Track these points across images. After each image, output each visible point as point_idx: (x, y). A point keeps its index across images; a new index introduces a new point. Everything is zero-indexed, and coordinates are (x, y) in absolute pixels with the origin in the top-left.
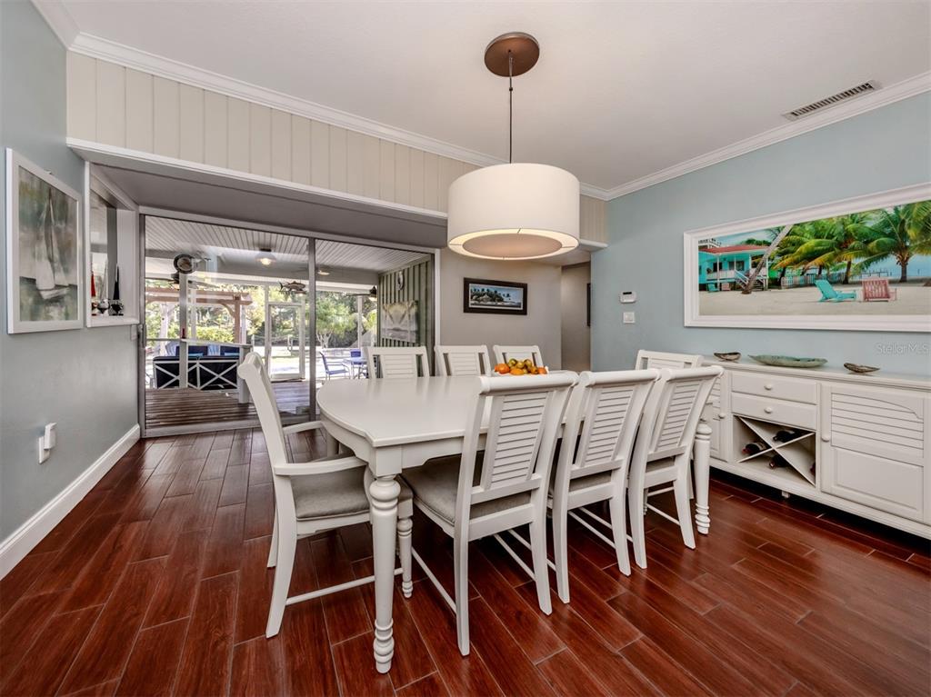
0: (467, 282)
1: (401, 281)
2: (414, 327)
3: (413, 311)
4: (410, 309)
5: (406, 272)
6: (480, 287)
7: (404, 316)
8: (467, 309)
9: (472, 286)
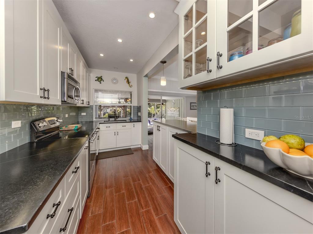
0: (191, 103)
1: (174, 102)
2: (178, 113)
3: (178, 109)
4: (177, 109)
5: (175, 101)
6: (193, 104)
7: (175, 111)
8: (191, 109)
9: (192, 104)
